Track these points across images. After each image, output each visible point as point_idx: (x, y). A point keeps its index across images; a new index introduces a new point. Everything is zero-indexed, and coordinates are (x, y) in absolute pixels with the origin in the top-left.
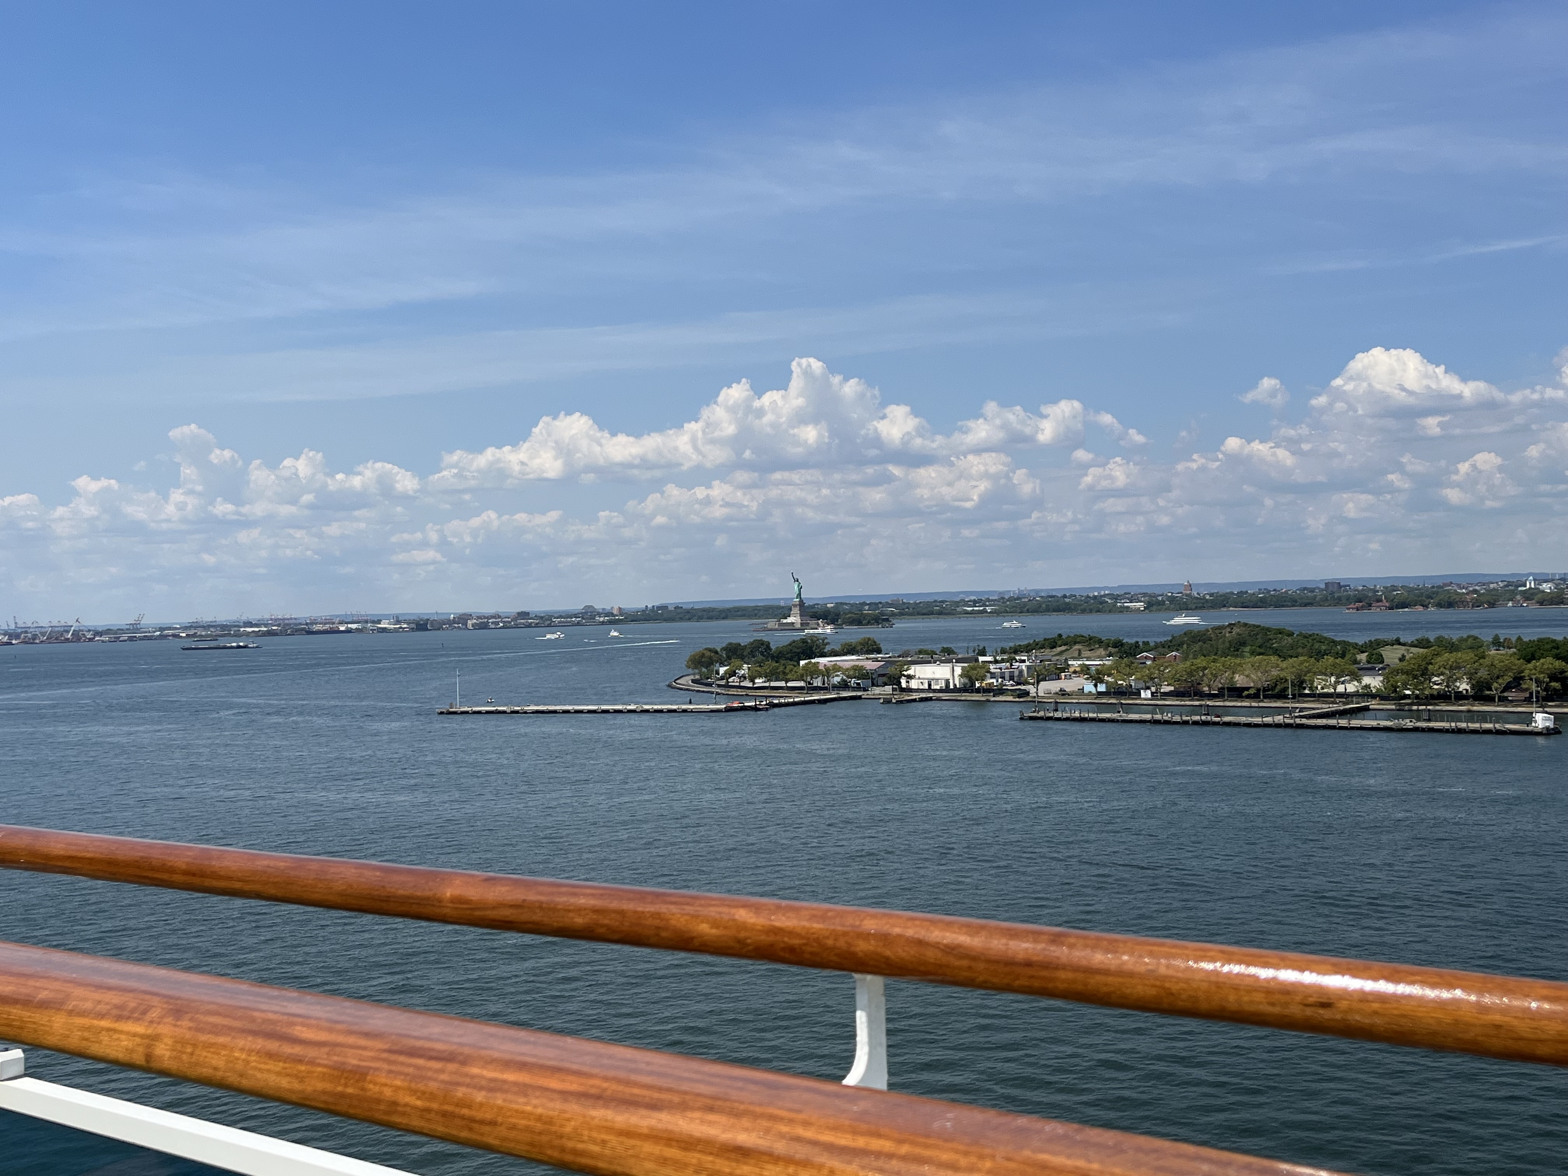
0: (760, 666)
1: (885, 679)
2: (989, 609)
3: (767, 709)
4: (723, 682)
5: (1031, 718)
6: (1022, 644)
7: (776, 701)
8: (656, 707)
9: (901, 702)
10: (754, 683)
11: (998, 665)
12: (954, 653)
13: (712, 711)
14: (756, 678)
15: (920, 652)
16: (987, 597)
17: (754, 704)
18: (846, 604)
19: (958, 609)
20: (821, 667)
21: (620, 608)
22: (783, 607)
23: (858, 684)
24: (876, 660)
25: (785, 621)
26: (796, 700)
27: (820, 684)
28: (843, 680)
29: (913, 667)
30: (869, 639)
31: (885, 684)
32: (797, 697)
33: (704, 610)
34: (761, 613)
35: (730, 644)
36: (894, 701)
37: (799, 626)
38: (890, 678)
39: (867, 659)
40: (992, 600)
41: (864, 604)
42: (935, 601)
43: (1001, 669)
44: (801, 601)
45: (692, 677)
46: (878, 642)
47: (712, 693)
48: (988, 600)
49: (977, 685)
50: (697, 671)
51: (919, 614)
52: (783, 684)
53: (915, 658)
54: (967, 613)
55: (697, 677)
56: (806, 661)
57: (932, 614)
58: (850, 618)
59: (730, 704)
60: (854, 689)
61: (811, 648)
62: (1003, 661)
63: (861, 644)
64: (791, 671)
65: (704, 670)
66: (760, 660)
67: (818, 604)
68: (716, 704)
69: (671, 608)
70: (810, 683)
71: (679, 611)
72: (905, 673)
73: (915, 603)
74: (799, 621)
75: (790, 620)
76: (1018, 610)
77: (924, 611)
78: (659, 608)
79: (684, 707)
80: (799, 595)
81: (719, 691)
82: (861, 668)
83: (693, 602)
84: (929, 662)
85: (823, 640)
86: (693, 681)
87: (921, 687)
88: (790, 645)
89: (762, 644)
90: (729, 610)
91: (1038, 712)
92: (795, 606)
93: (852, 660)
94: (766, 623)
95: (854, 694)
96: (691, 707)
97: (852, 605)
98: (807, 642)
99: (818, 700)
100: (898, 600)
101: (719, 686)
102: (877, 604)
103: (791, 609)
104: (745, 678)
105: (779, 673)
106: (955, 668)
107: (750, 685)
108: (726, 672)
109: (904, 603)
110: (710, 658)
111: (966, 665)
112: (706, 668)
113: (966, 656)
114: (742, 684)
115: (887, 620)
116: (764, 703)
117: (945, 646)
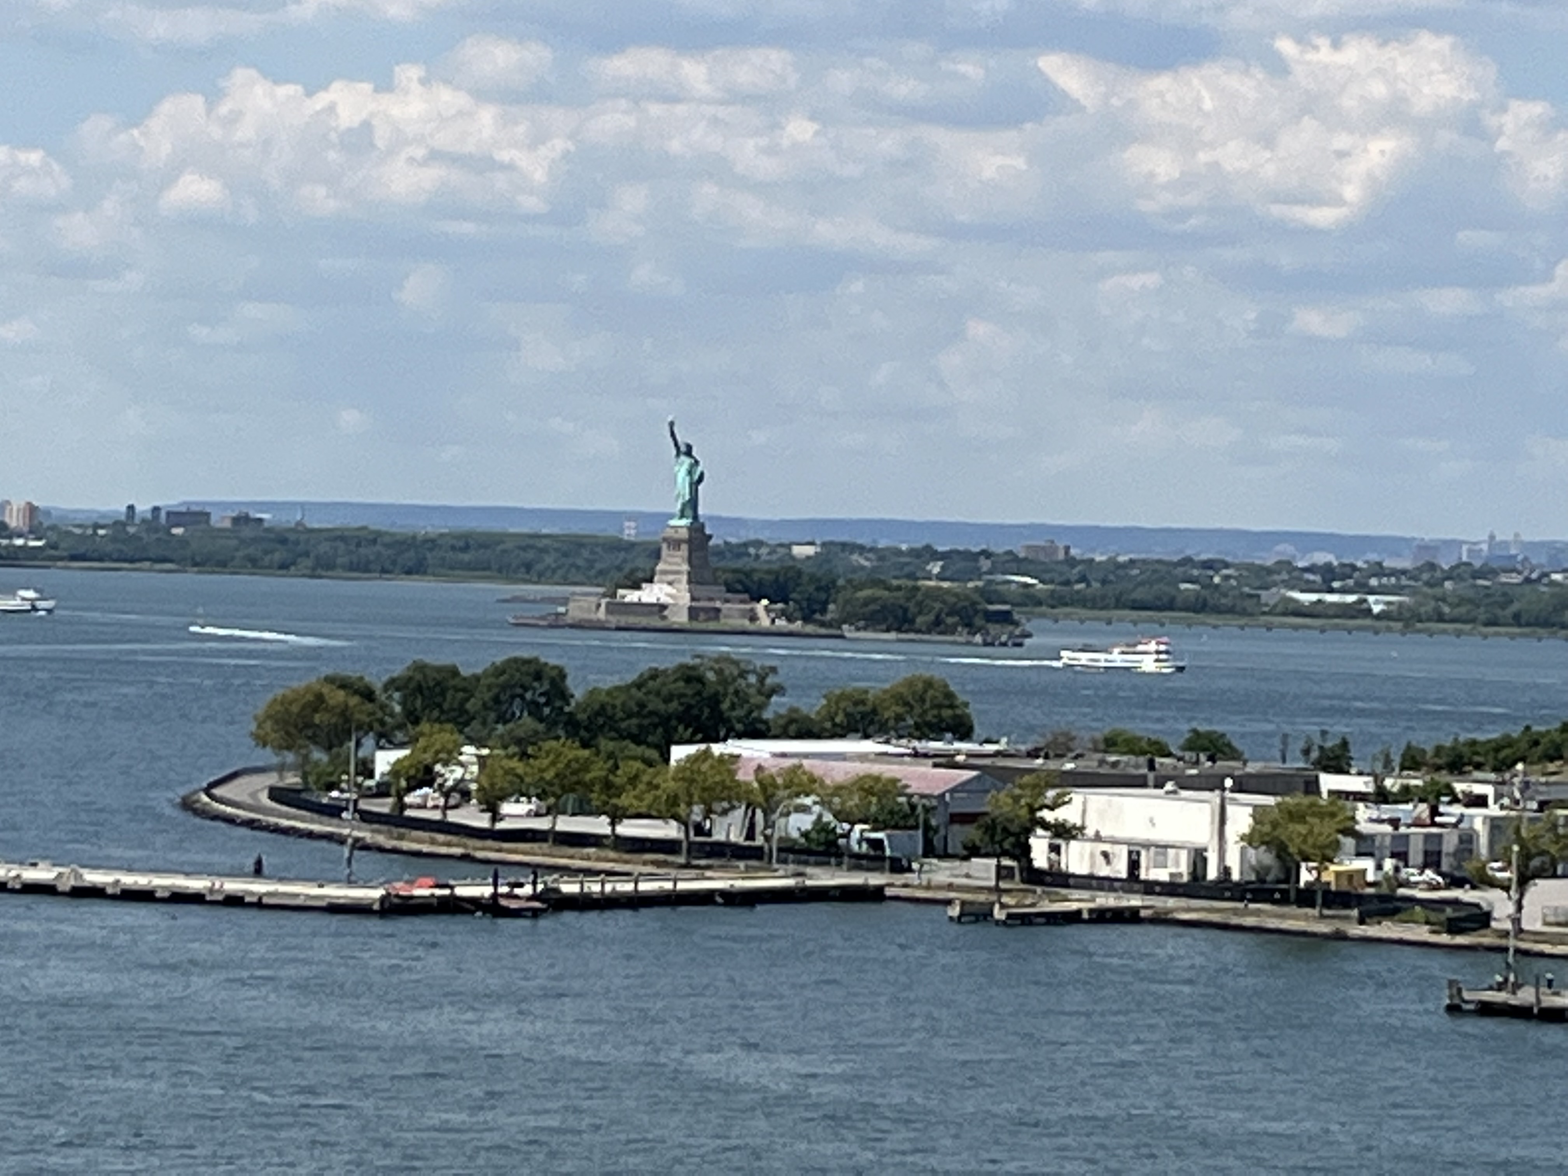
0: (524, 756)
1: (972, 833)
2: (1377, 604)
3: (535, 914)
4: (384, 806)
5: (1486, 1010)
6: (1481, 737)
7: (569, 888)
8: (130, 880)
9: (1026, 920)
10: (496, 817)
11: (1388, 811)
12: (1234, 754)
13: (335, 909)
14: (503, 798)
15: (1110, 744)
16: (1374, 557)
17: (486, 891)
18: (861, 549)
19: (1269, 597)
20: (745, 775)
21: (32, 510)
22: (632, 545)
23: (877, 844)
24: (948, 761)
25: (632, 596)
26: (644, 886)
27: (736, 837)
28: (820, 826)
29: (1077, 797)
30: (929, 684)
31: (972, 851)
32: (652, 877)
33: (339, 536)
34: (549, 560)
35: (420, 667)
36: (999, 914)
37: (681, 618)
38: (990, 829)
39: (916, 754)
40: (1394, 573)
41: (929, 553)
42: (1187, 561)
43: (1395, 823)
44: (697, 527)
45: (272, 779)
46: (962, 698)
47: (341, 840)
48: (1378, 570)
49: (1306, 877)
50: (290, 757)
51: (1120, 604)
52: (599, 825)
53: (1090, 764)
54: (1300, 611)
55: (292, 780)
56: (691, 749)
57: (1170, 606)
58: (874, 600)
59: (401, 888)
60: (859, 862)
61: (715, 701)
62: (1406, 795)
63: (899, 698)
64: (634, 780)
65: (319, 755)
66: (520, 733)
67: (759, 544)
68: (350, 882)
69: (220, 520)
70: (699, 830)
71: (247, 532)
72: (1048, 816)
73: (1112, 561)
74: (685, 599)
75: (649, 594)
76: (1482, 614)
77: (1139, 594)
78: (177, 517)
79: (232, 886)
80: (693, 503)
81: (365, 834)
82: (893, 787)
83: (302, 505)
84: (1140, 782)
85: (762, 680)
86: (277, 794)
87: (1104, 871)
88: (639, 685)
89: (538, 676)
90: (431, 543)
91: (1517, 987)
92: (675, 544)
93: (863, 757)
94: (565, 601)
95: (856, 879)
96: (259, 887)
97: (881, 555)
98: (700, 680)
99: (722, 893)
100: (1051, 549)
101: (367, 817)
102: (974, 557)
103: (657, 555)
104: (466, 795)
105: (589, 787)
106: (1230, 809)
107: (482, 821)
108: (396, 771)
109: (1071, 562)
110: (345, 713)
111: (1270, 800)
112: (329, 748)
113: (1276, 766)
114: (453, 817)
115: (1005, 618)
116: (527, 890)
117: (1203, 728)
